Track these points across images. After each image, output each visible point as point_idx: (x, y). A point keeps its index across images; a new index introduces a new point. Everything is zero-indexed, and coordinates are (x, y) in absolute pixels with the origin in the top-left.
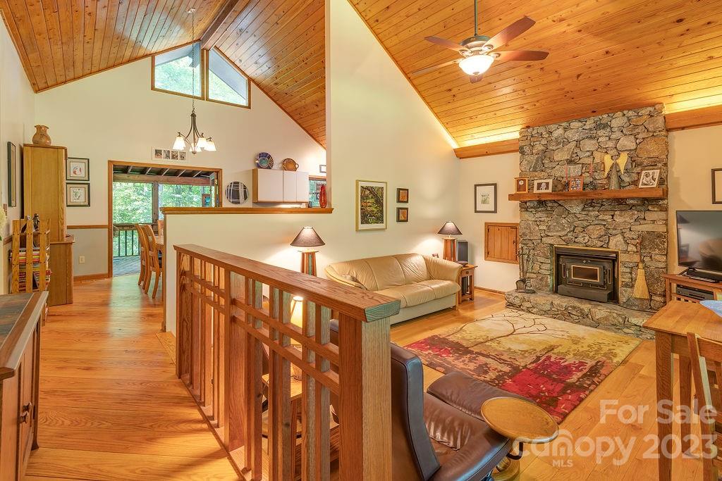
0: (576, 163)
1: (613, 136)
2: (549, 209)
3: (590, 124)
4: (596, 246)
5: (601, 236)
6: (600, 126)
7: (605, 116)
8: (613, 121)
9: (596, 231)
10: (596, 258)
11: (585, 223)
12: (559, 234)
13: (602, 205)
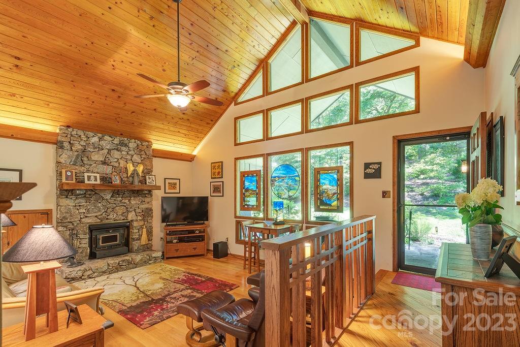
0: (108, 165)
1: (130, 153)
2: (88, 196)
3: (117, 141)
4: (120, 220)
5: (124, 213)
6: (122, 144)
7: (126, 139)
8: (130, 144)
9: (120, 210)
10: (116, 227)
11: (115, 206)
12: (95, 214)
13: (124, 194)
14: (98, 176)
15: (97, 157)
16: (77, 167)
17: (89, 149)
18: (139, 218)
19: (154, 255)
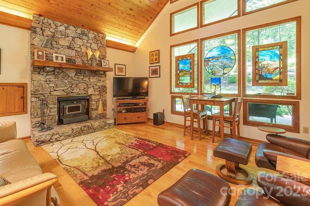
0: (72, 49)
1: (89, 41)
2: (56, 73)
3: (79, 31)
4: (82, 93)
5: (85, 88)
6: (83, 34)
7: (86, 30)
8: (89, 34)
9: (82, 86)
10: (79, 99)
11: (78, 82)
12: (63, 89)
13: (85, 73)
14: (64, 57)
15: (64, 42)
16: (47, 49)
17: (58, 36)
18: (97, 93)
19: (108, 122)
